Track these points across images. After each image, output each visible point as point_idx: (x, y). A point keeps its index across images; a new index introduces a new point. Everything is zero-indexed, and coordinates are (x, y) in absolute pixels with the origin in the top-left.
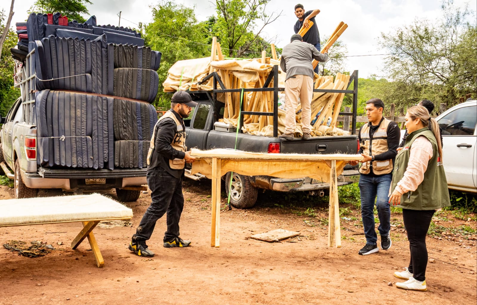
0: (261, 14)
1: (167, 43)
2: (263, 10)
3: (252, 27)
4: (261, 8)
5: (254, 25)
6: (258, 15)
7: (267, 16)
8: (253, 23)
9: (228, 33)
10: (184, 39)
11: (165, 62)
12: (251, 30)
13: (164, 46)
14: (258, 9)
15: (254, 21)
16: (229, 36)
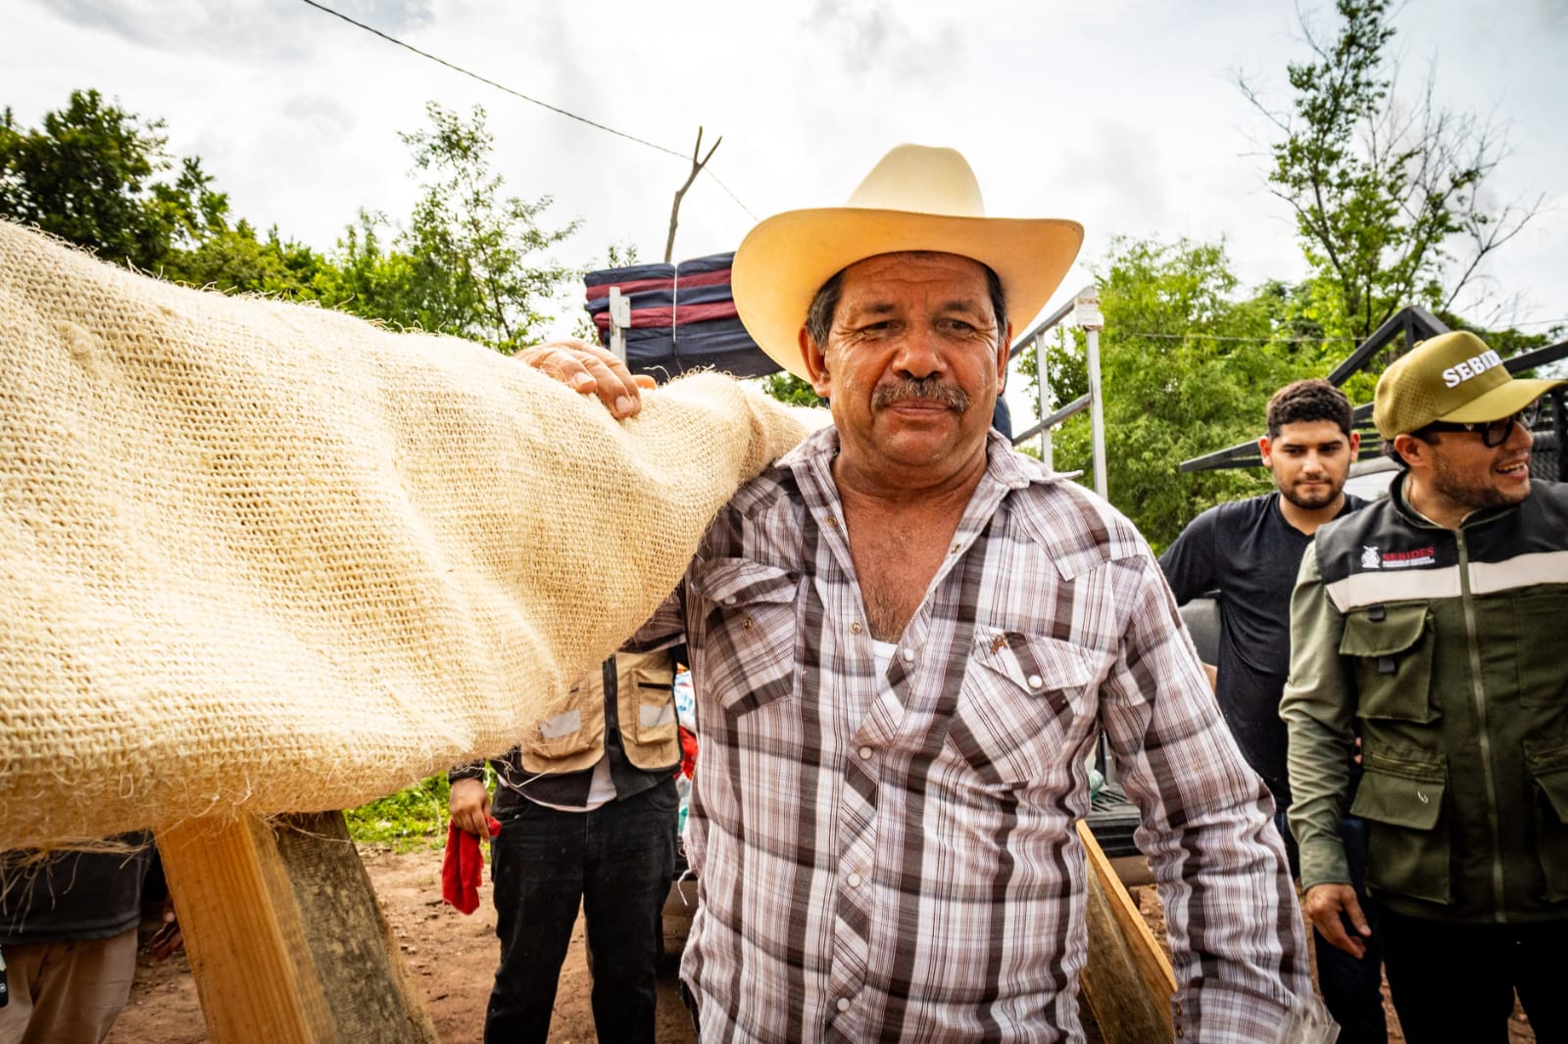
0: (1463, 219)
1: (1145, 359)
2: (1467, 205)
3: (1435, 268)
4: (1460, 199)
5: (1441, 259)
6: (1454, 222)
7: (1489, 218)
8: (1438, 253)
9: (1344, 303)
10: (1203, 336)
11: (1144, 417)
12: (1429, 277)
13: (1138, 369)
14: (1450, 203)
15: (1439, 246)
16: (1352, 312)
